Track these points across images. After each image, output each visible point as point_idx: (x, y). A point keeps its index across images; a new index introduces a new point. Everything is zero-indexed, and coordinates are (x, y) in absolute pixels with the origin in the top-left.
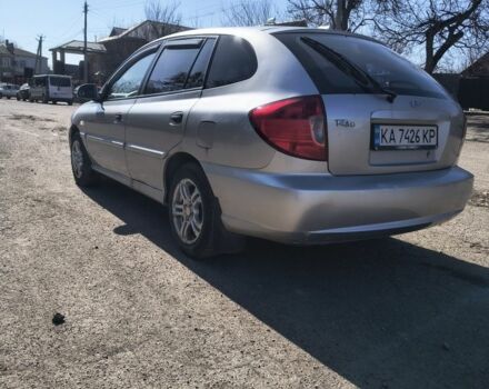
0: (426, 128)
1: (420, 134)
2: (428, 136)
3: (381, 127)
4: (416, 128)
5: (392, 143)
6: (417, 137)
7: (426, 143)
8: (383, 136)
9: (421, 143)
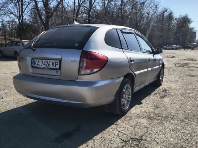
0: (53, 61)
1: (51, 64)
2: (54, 64)
3: (34, 60)
4: (49, 61)
5: (38, 66)
6: (49, 64)
7: (53, 67)
8: (35, 63)
9: (51, 67)
